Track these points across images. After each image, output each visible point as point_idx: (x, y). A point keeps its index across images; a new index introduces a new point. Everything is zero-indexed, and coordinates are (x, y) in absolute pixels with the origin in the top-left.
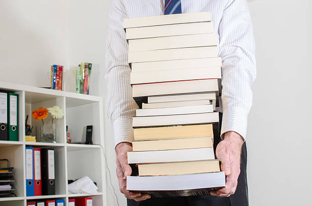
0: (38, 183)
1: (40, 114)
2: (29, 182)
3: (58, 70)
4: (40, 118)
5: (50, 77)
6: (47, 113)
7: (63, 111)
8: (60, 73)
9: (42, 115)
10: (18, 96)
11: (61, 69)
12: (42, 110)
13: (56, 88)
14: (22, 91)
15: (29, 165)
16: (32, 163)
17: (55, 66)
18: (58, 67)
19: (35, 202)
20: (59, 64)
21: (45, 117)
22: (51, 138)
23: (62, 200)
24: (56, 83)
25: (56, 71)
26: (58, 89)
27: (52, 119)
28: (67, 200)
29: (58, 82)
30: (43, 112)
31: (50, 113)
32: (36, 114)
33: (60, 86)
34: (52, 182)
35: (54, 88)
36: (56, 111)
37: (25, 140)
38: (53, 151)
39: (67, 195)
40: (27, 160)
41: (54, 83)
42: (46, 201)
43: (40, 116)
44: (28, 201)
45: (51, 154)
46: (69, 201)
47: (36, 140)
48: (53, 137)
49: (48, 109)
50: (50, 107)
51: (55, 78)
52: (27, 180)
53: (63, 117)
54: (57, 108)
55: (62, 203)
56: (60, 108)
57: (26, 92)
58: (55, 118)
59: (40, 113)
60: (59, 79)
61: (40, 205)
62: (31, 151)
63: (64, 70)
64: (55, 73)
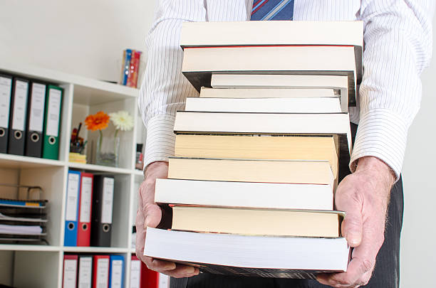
0: (85, 227)
1: (97, 122)
2: (70, 225)
3: (133, 56)
4: (96, 128)
5: (121, 67)
6: (108, 121)
7: (133, 119)
8: (135, 63)
9: (100, 123)
10: (63, 91)
11: (138, 55)
12: (100, 115)
13: (129, 84)
14: (68, 84)
15: (72, 198)
16: (76, 195)
17: (129, 51)
18: (133, 53)
19: (76, 256)
20: (136, 48)
21: (103, 127)
22: (110, 159)
23: (120, 256)
24: (129, 76)
25: (129, 58)
26: (131, 86)
27: (116, 132)
28: (129, 257)
29: (132, 74)
30: (102, 119)
31: (112, 122)
32: (90, 121)
33: (134, 81)
34: (106, 228)
35: (125, 84)
36: (122, 119)
37: (68, 159)
38: (112, 181)
39: (129, 250)
40: (69, 189)
41: (126, 76)
42: (94, 256)
43: (97, 124)
44: (66, 253)
45: (108, 185)
46: (132, 259)
47: (85, 161)
48: (115, 158)
49: (110, 115)
50: (112, 112)
51: (127, 67)
52: (67, 222)
53: (133, 129)
54: (124, 114)
55: (121, 262)
56: (129, 114)
57: (76, 87)
58: (120, 129)
59: (97, 119)
60: (134, 70)
61: (84, 261)
62: (77, 176)
63: (143, 58)
64: (129, 62)
